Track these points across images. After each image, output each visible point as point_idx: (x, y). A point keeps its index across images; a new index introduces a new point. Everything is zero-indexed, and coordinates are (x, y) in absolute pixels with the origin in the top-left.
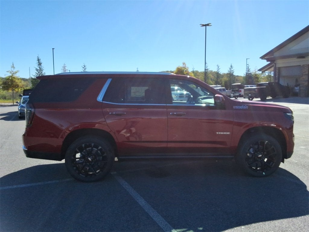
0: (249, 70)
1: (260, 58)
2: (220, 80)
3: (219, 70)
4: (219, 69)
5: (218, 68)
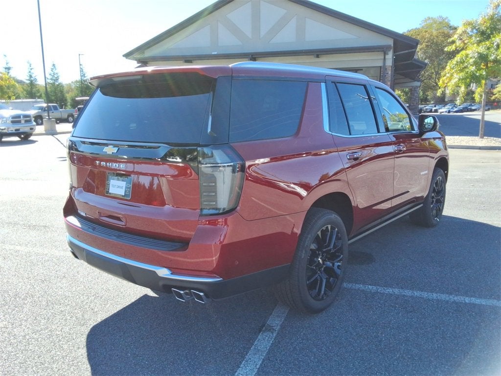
0: (84, 74)
1: (124, 56)
2: (37, 91)
3: (32, 71)
4: (31, 69)
5: (30, 66)
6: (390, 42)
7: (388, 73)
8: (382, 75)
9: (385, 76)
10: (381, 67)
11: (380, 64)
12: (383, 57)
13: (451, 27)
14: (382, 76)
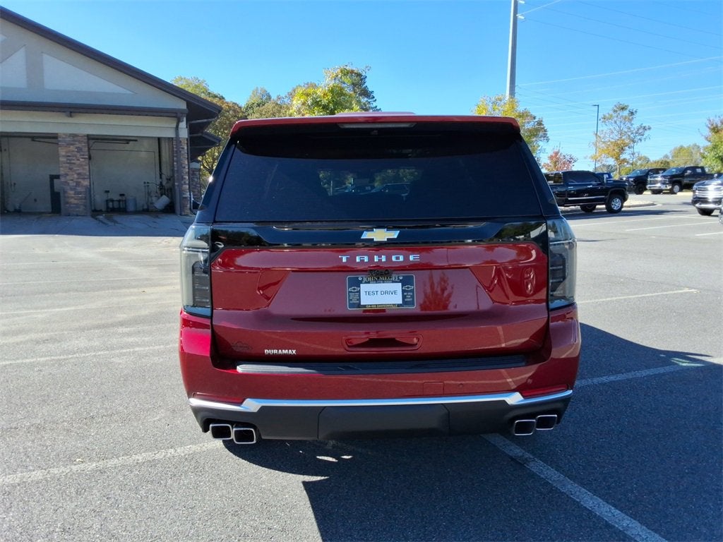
6: (182, 105)
7: (183, 148)
8: (175, 149)
9: (180, 151)
10: (172, 138)
11: (171, 134)
12: (174, 125)
13: (209, 93)
14: (176, 151)
